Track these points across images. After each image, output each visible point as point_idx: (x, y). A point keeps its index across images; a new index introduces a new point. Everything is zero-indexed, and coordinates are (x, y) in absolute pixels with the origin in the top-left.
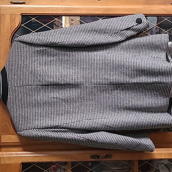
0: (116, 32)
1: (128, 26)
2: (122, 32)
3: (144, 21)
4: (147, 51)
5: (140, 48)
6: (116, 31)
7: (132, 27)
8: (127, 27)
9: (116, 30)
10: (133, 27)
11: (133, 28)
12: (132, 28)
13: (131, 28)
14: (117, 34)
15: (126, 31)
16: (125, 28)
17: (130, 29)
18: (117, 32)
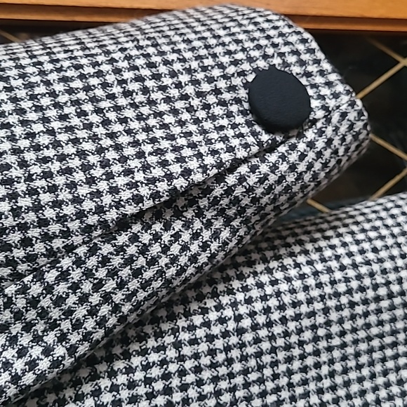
0: (31, 258)
1: (176, 169)
2: (106, 249)
3: (332, 103)
4: (361, 380)
5: (290, 373)
6: (39, 247)
7: (220, 178)
8: (163, 187)
9: (34, 233)
10: (231, 179)
11: (229, 191)
12: (218, 191)
13: (204, 188)
14: (51, 276)
15: (158, 227)
16: (144, 191)
17: (192, 202)
18: (51, 253)
